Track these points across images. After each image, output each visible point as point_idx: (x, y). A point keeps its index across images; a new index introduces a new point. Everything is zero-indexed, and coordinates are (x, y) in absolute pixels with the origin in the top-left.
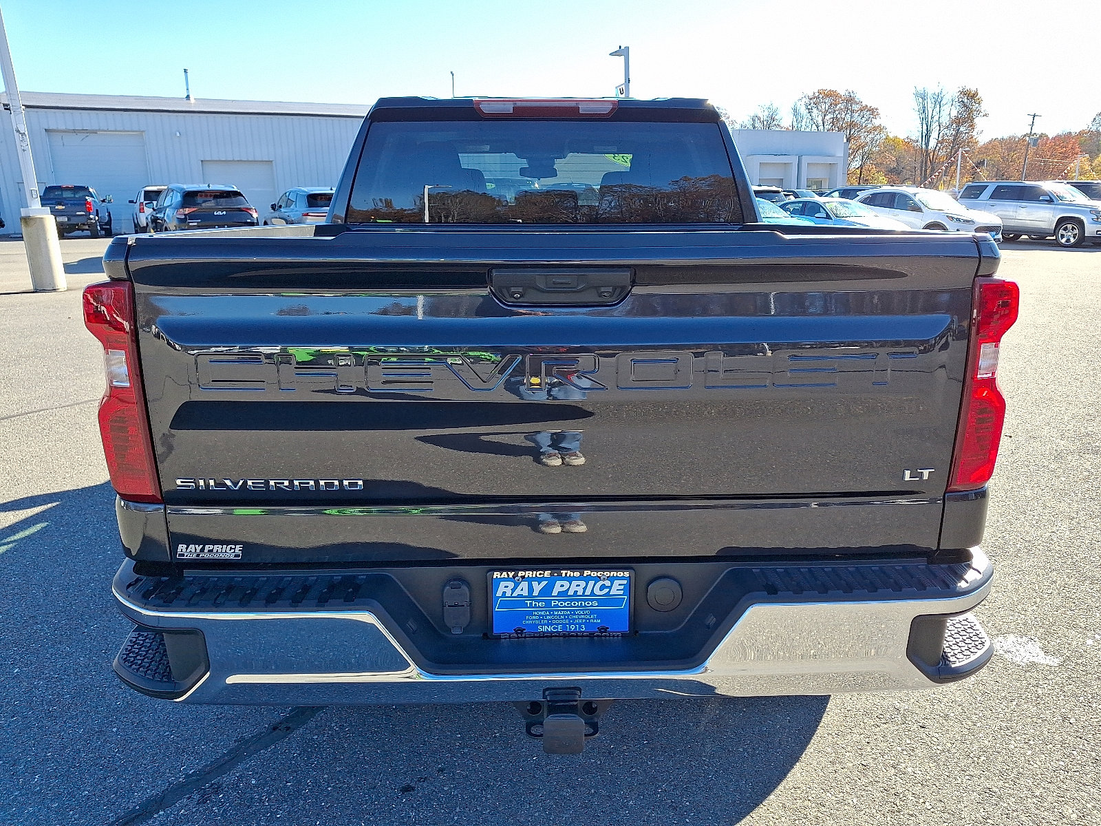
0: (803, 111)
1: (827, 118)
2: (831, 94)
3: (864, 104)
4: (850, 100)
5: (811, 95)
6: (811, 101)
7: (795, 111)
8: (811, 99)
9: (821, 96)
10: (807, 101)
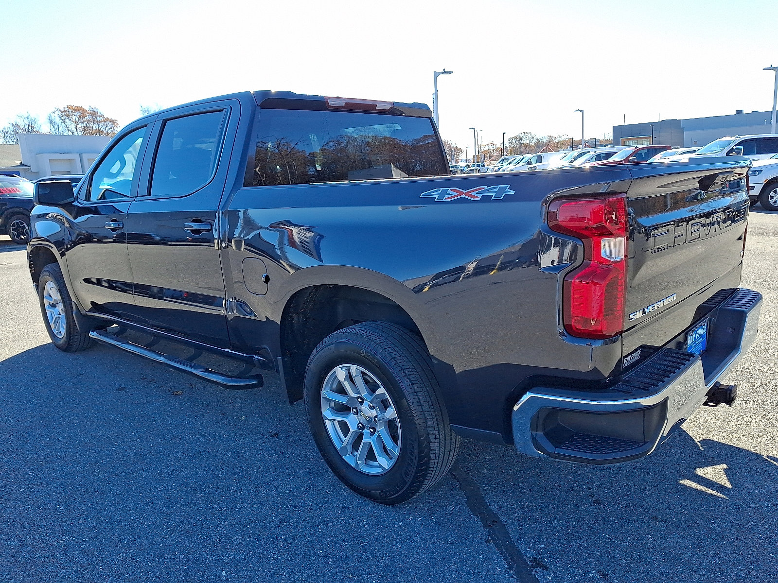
0: (58, 120)
1: (79, 126)
2: (78, 109)
3: (105, 117)
4: (94, 114)
5: (62, 109)
6: (63, 114)
7: (51, 122)
8: (62, 112)
9: (70, 110)
10: (60, 114)
